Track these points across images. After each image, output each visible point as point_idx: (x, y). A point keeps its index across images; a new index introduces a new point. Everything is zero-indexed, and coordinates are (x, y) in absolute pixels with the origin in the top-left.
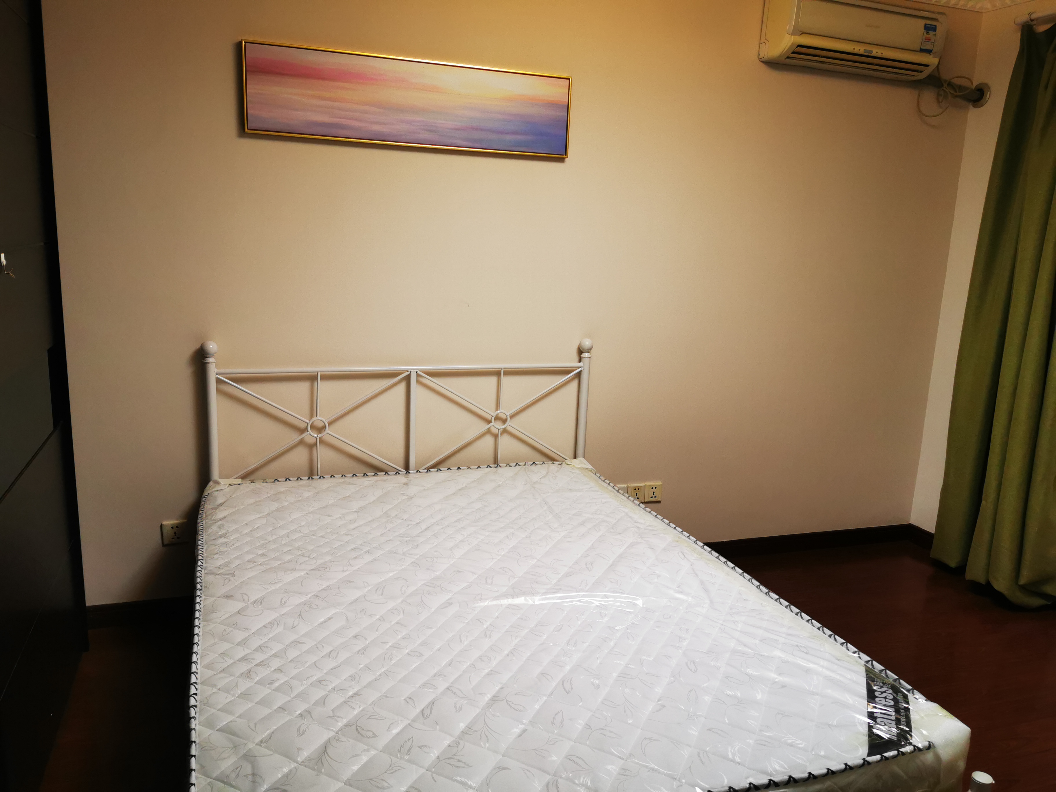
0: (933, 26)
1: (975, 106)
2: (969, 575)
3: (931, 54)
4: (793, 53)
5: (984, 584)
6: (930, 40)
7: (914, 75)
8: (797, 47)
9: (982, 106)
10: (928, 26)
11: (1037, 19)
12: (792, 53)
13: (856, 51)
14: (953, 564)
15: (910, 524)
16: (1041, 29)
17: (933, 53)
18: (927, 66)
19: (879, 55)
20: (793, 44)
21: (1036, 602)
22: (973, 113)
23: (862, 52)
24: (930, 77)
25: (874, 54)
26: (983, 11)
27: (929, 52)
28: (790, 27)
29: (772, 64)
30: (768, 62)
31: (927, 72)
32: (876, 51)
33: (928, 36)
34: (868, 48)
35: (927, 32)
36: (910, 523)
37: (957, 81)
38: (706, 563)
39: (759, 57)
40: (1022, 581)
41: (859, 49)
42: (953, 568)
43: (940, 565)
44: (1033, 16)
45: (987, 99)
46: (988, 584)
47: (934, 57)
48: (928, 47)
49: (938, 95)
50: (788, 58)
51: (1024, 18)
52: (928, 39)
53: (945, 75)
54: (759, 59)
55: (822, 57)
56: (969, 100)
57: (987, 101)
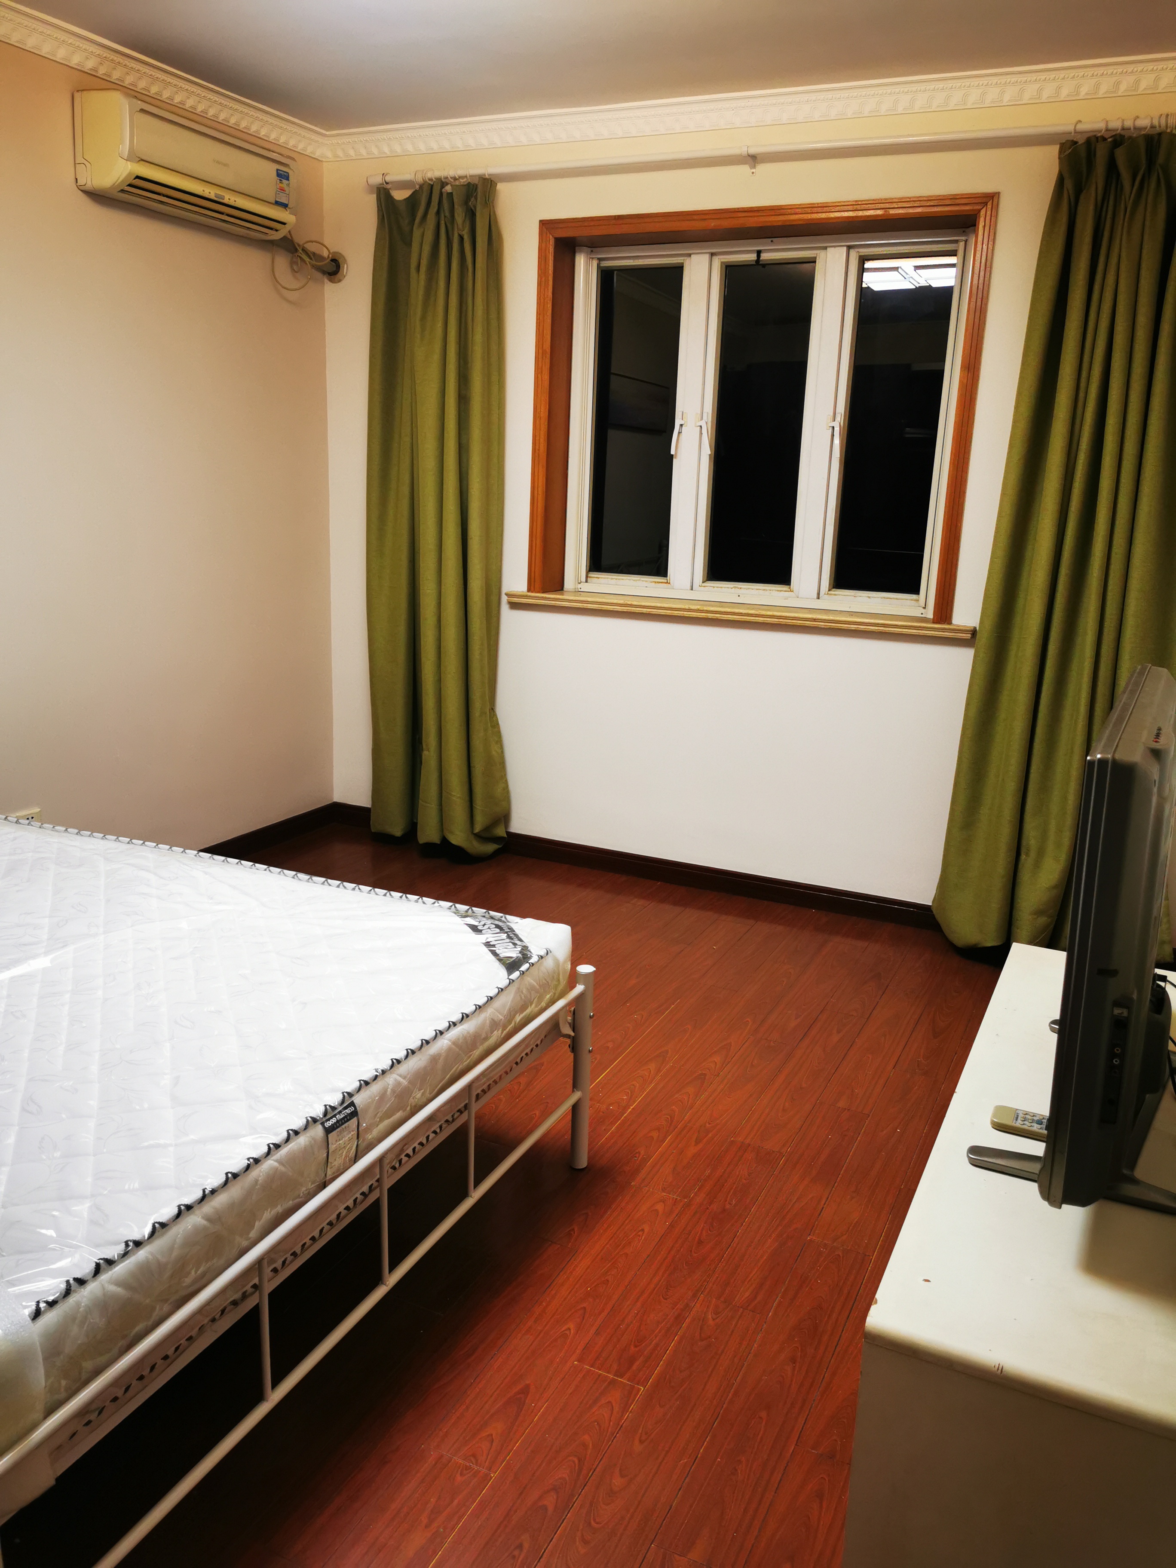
0: (285, 174)
1: (331, 281)
2: (422, 840)
3: (287, 208)
4: (130, 185)
5: (439, 843)
6: (283, 190)
7: (267, 234)
8: (135, 179)
9: (340, 281)
10: (281, 172)
11: (392, 182)
12: (127, 186)
13: (206, 195)
14: (397, 831)
15: (334, 802)
16: (399, 195)
17: (289, 208)
18: (284, 224)
19: (232, 203)
20: (130, 174)
21: (490, 848)
22: (329, 288)
23: (212, 197)
24: (284, 239)
25: (226, 201)
26: (324, 160)
27: (285, 206)
28: (125, 149)
29: (98, 196)
30: (94, 194)
31: (283, 232)
32: (229, 198)
33: (281, 185)
34: (220, 192)
35: (280, 180)
36: (336, 800)
37: (311, 247)
38: (221, 868)
39: (77, 182)
40: (477, 829)
41: (210, 192)
42: (399, 837)
43: (385, 839)
44: (388, 179)
45: (345, 273)
46: (445, 840)
47: (290, 213)
48: (284, 200)
49: (292, 263)
50: (122, 191)
51: (377, 180)
52: (282, 190)
53: (299, 239)
54: (77, 186)
55: (164, 196)
56: (324, 272)
57: (345, 276)
